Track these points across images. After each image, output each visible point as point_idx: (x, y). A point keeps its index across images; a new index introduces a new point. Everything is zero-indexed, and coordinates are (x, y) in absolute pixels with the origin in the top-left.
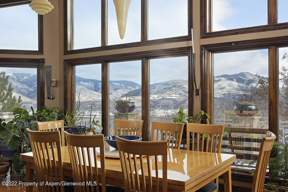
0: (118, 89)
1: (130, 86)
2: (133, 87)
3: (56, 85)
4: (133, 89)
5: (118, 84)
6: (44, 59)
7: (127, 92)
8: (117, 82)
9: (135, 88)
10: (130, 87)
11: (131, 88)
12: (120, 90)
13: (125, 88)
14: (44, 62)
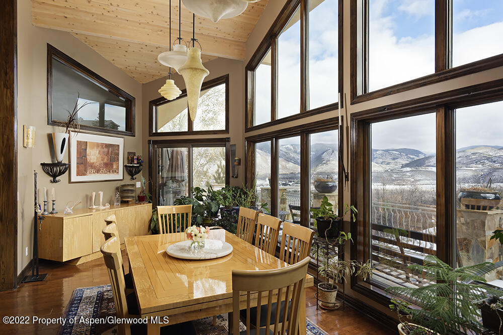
0: (397, 159)
1: (412, 155)
2: (415, 156)
3: (239, 164)
4: (416, 158)
5: (398, 153)
6: (229, 138)
7: (408, 162)
8: (396, 150)
9: (418, 156)
10: (412, 157)
11: (414, 157)
12: (399, 160)
13: (406, 157)
14: (229, 141)
